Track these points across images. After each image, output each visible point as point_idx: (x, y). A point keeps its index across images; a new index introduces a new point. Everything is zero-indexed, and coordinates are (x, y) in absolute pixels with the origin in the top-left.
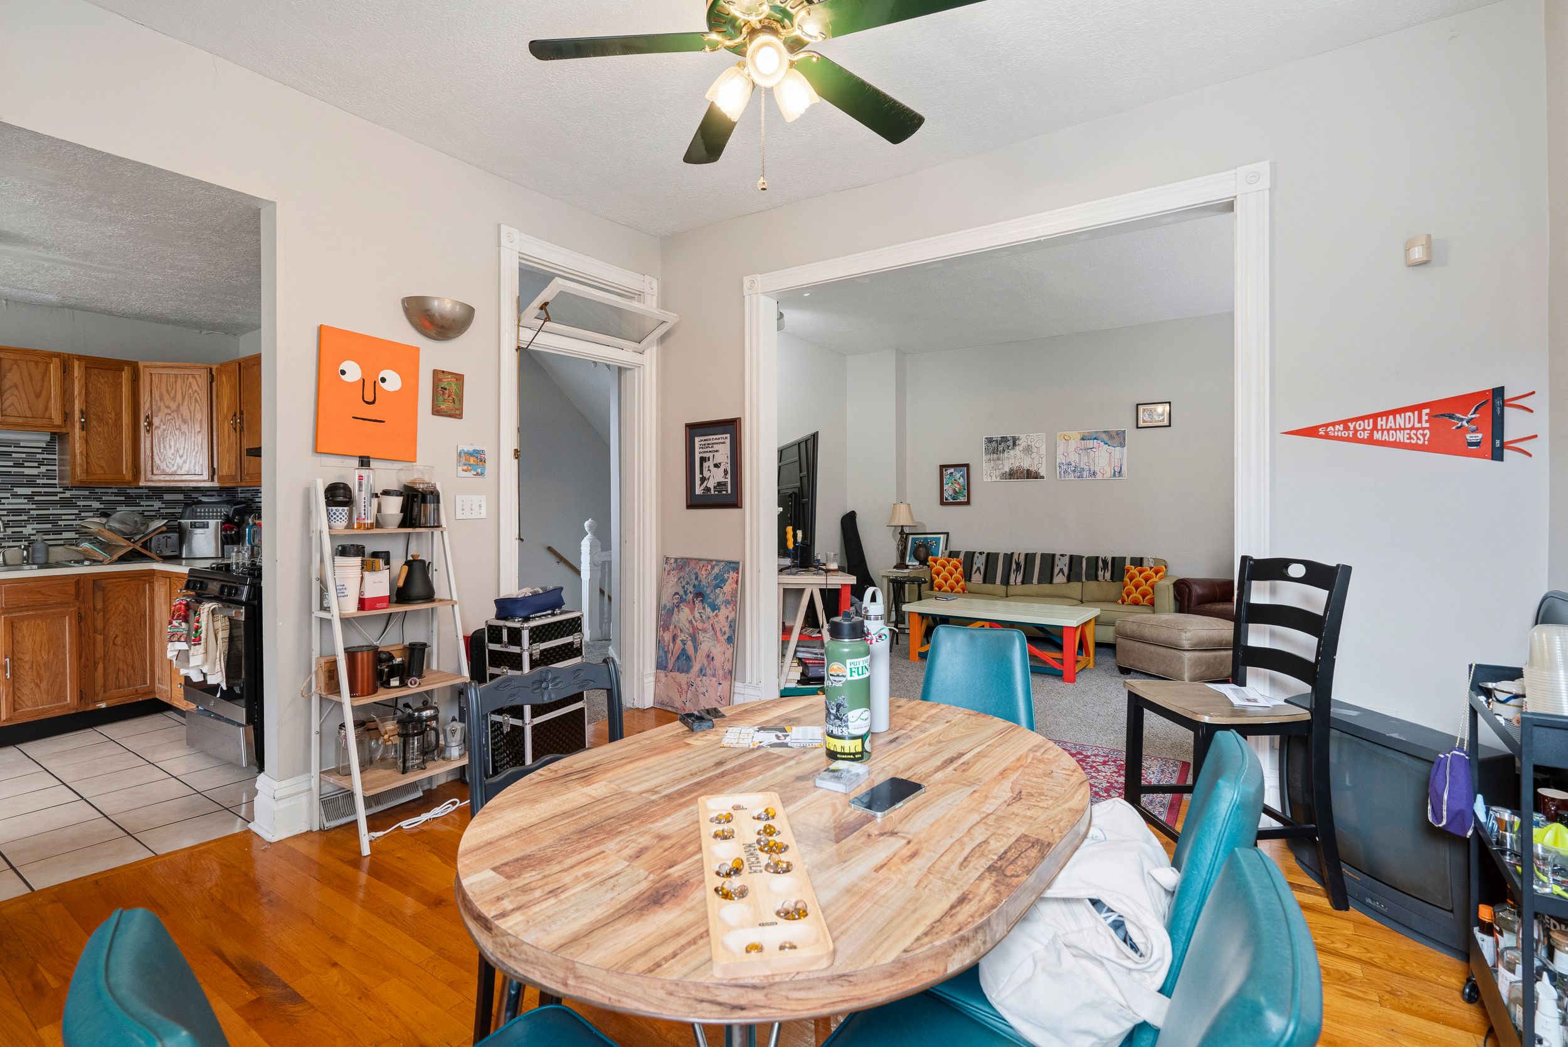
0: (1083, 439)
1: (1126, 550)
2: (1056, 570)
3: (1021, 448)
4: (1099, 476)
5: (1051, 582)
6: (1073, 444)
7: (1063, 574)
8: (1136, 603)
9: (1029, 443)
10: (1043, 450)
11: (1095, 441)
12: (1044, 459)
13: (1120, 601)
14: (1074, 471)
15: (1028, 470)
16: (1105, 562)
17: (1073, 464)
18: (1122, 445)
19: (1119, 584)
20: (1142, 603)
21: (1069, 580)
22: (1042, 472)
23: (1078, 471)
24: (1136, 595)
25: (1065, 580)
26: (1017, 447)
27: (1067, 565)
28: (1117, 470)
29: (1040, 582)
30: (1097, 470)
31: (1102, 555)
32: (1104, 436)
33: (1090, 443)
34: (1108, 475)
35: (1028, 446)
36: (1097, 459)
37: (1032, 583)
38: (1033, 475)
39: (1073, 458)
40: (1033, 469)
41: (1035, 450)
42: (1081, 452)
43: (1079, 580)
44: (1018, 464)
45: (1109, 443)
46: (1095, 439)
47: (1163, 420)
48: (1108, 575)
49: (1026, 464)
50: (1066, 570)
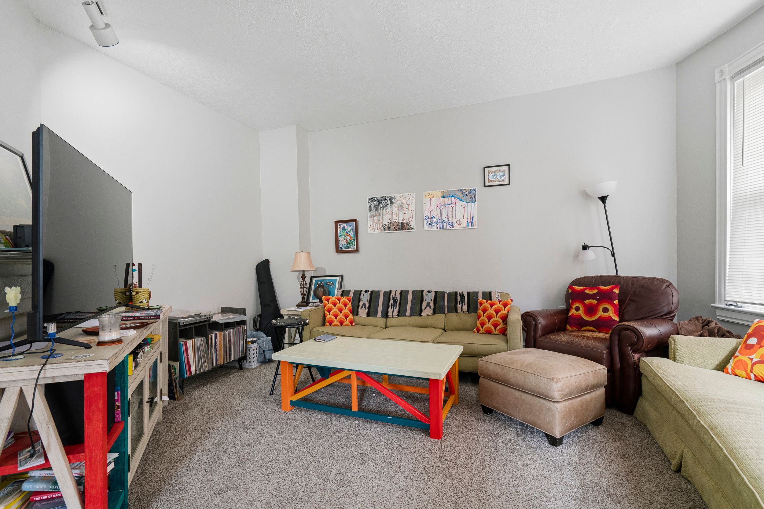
0: (443, 197)
1: (480, 288)
2: (425, 304)
3: (396, 205)
4: (456, 227)
5: (420, 315)
6: (435, 201)
7: (430, 308)
8: (489, 332)
9: (403, 201)
10: (413, 207)
11: (453, 198)
12: (414, 214)
13: (475, 330)
14: (437, 223)
15: (402, 223)
16: (462, 296)
17: (436, 217)
18: (473, 201)
19: (474, 315)
20: (494, 333)
21: (434, 312)
22: (413, 225)
23: (440, 223)
24: (489, 325)
25: (431, 312)
26: (393, 205)
27: (433, 300)
28: (470, 221)
29: (412, 314)
30: (454, 221)
31: (460, 291)
32: (459, 194)
33: (449, 200)
34: (463, 226)
35: (402, 203)
36: (454, 212)
37: (405, 316)
38: (405, 227)
39: (436, 212)
40: (406, 222)
41: (407, 206)
42: (442, 207)
43: (443, 312)
44: (394, 219)
45: (463, 199)
46: (453, 196)
47: (504, 180)
48: (465, 307)
49: (401, 218)
50: (432, 304)
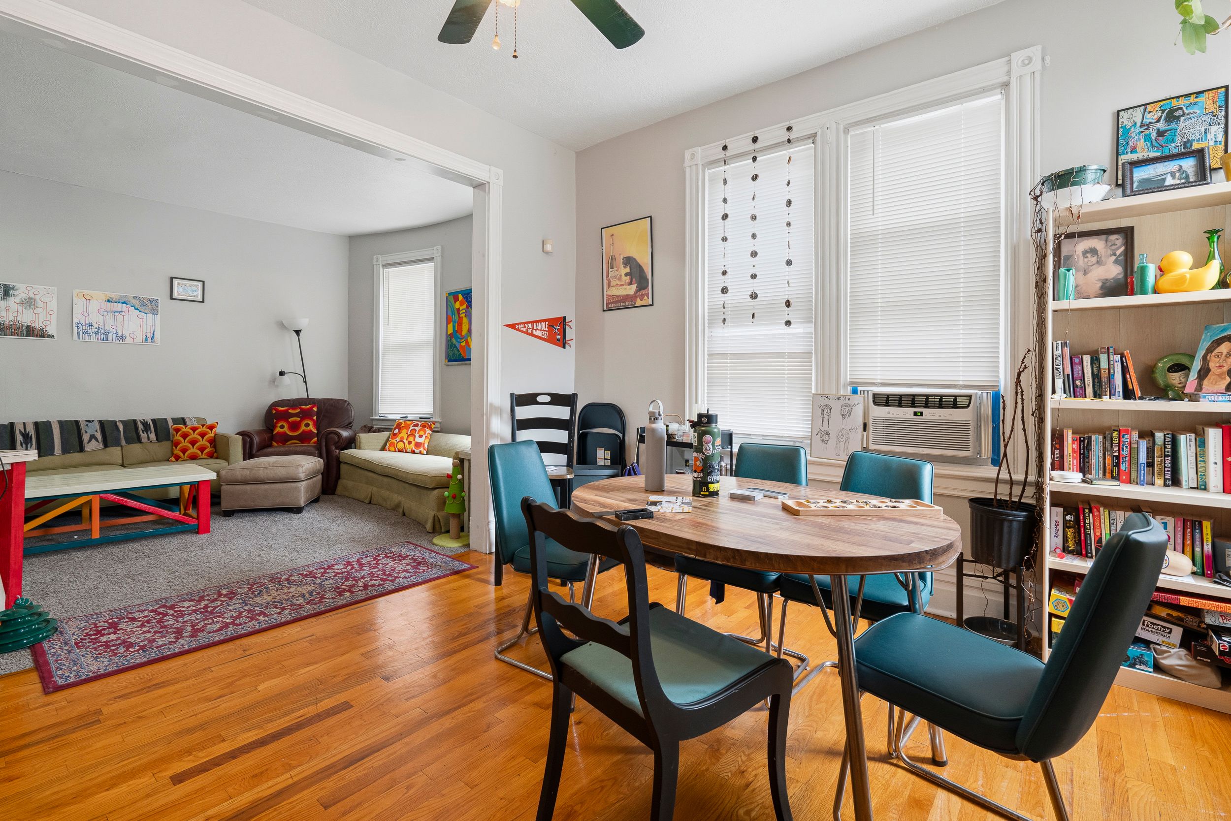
0: (109, 301)
1: (167, 412)
2: (86, 438)
3: (18, 300)
4: (128, 340)
5: (81, 449)
6: (95, 305)
7: (97, 440)
8: (193, 458)
9: (32, 295)
10: (53, 305)
11: (124, 305)
12: (54, 317)
13: (173, 459)
14: (97, 333)
15: (28, 327)
16: (145, 424)
17: (96, 326)
18: (155, 312)
19: (167, 444)
20: (201, 457)
21: (106, 445)
22: (51, 330)
23: (103, 334)
24: (193, 450)
25: (101, 446)
26: (12, 299)
27: (98, 431)
28: (150, 335)
29: (65, 450)
30: (126, 333)
31: (139, 417)
32: (134, 301)
33: (118, 307)
34: (139, 339)
35: (29, 298)
36: (126, 323)
37: (53, 454)
38: (36, 332)
39: (96, 319)
40: (37, 325)
41: (41, 304)
42: (105, 314)
43: (117, 443)
44: (12, 318)
45: (140, 309)
46: (124, 303)
47: (197, 296)
48: (153, 436)
49: (26, 318)
50: (99, 436)
